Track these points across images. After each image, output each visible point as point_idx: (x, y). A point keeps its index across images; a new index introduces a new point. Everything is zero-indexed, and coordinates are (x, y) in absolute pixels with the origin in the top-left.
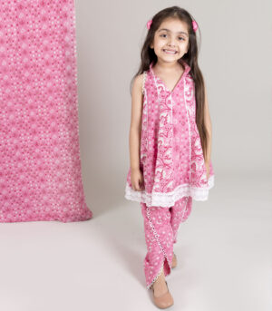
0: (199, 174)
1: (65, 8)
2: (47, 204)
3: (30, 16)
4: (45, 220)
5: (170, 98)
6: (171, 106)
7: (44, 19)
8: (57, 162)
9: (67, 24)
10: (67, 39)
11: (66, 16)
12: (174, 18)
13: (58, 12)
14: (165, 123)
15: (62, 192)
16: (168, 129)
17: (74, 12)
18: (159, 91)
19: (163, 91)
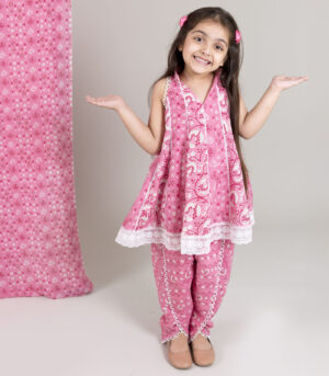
0: (239, 208)
1: (59, 8)
2: (29, 271)
3: (12, 18)
4: (24, 295)
5: (202, 111)
6: (204, 121)
7: (31, 22)
8: (44, 211)
9: (60, 28)
10: (60, 47)
11: (60, 18)
12: (216, 21)
13: (49, 13)
14: (198, 143)
15: (50, 254)
16: (201, 152)
17: (70, 13)
18: (186, 102)
19: (192, 102)
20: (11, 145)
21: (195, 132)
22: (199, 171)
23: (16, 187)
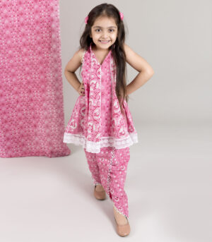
0: (117, 128)
1: (52, 4)
2: (37, 143)
3: (27, 9)
4: (35, 155)
5: (100, 70)
6: (100, 76)
7: (37, 12)
8: (46, 113)
9: (53, 15)
10: (53, 26)
11: (52, 9)
12: (103, 16)
13: (46, 7)
14: (95, 88)
15: (48, 135)
16: (96, 94)
17: (58, 7)
18: (92, 64)
19: (95, 64)
20: (28, 78)
21: (95, 82)
22: (95, 105)
23: (32, 100)
